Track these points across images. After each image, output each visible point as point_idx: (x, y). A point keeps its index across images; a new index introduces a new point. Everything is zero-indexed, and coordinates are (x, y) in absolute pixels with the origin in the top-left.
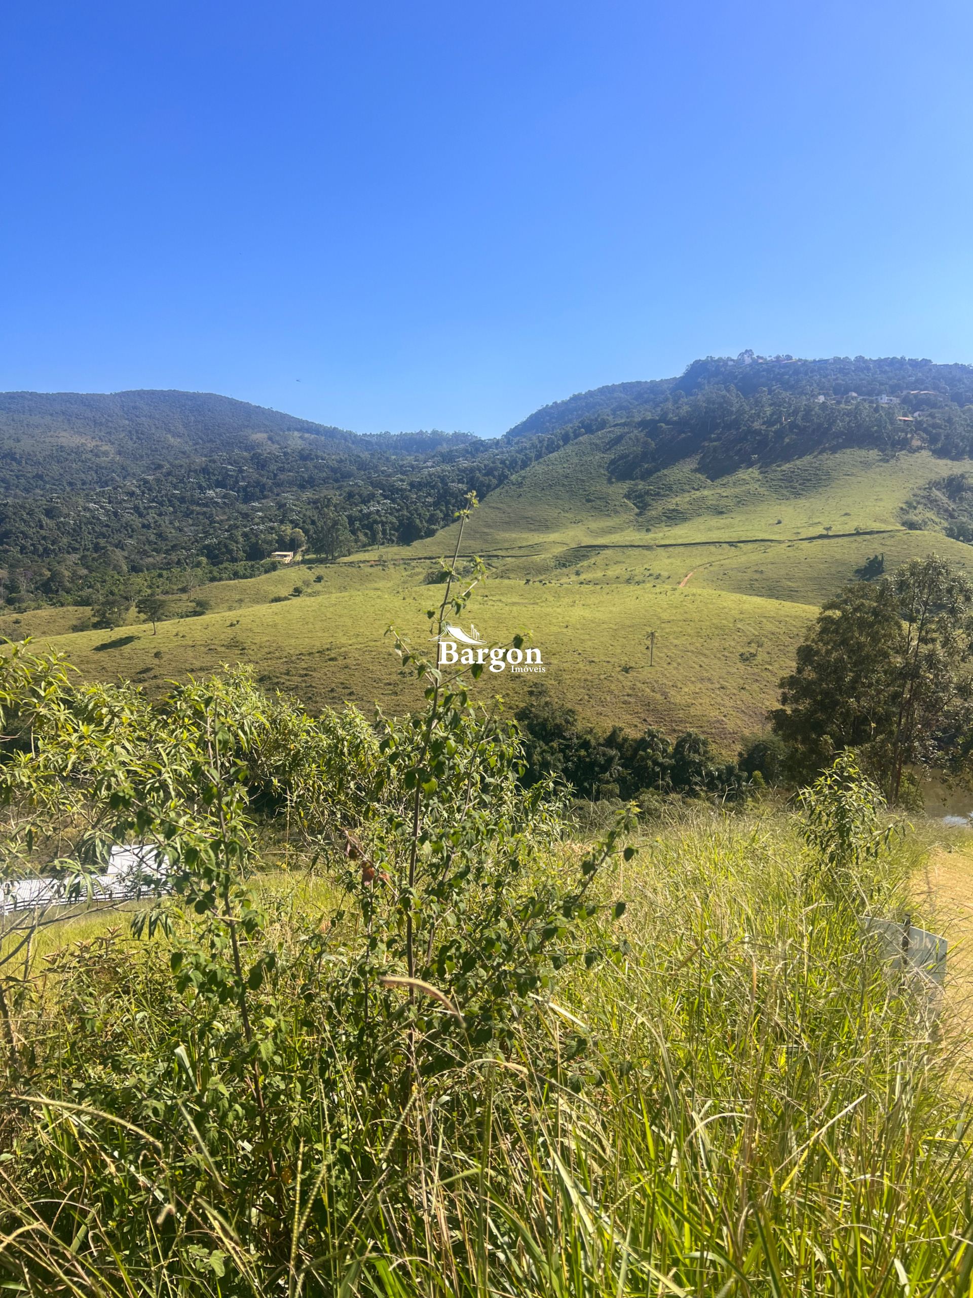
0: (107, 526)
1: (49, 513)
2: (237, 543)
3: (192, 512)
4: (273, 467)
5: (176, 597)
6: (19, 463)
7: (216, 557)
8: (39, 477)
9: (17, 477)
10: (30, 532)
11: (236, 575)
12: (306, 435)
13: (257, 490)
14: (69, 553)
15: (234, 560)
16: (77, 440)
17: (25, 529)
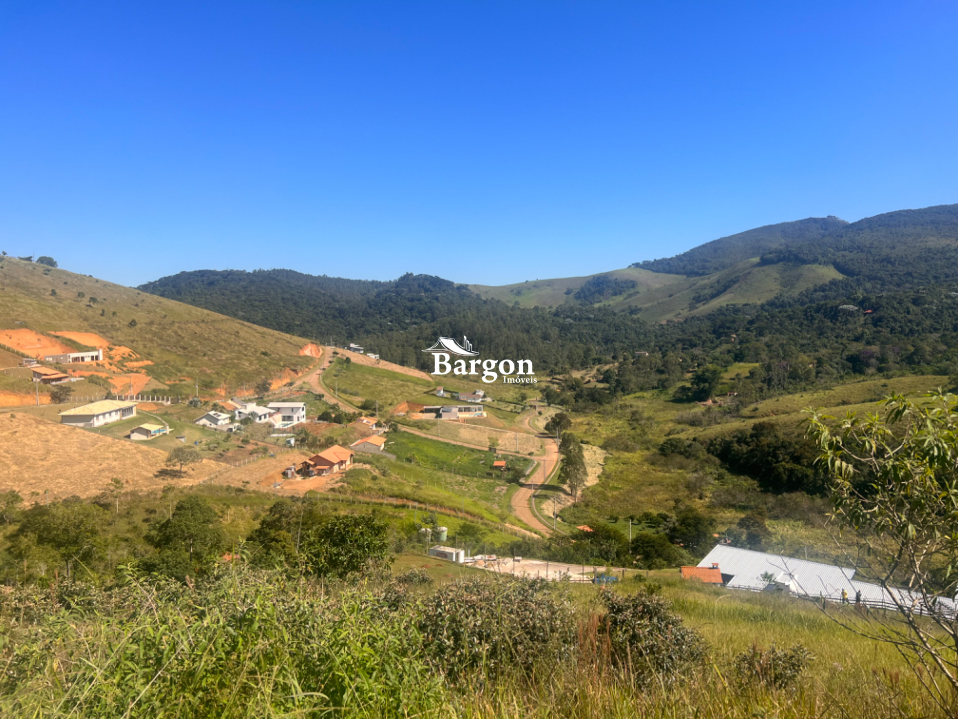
1: (915, 302)
6: (893, 264)
8: (909, 274)
9: (891, 276)
10: (899, 317)
14: (931, 332)
16: (943, 242)
17: (896, 314)
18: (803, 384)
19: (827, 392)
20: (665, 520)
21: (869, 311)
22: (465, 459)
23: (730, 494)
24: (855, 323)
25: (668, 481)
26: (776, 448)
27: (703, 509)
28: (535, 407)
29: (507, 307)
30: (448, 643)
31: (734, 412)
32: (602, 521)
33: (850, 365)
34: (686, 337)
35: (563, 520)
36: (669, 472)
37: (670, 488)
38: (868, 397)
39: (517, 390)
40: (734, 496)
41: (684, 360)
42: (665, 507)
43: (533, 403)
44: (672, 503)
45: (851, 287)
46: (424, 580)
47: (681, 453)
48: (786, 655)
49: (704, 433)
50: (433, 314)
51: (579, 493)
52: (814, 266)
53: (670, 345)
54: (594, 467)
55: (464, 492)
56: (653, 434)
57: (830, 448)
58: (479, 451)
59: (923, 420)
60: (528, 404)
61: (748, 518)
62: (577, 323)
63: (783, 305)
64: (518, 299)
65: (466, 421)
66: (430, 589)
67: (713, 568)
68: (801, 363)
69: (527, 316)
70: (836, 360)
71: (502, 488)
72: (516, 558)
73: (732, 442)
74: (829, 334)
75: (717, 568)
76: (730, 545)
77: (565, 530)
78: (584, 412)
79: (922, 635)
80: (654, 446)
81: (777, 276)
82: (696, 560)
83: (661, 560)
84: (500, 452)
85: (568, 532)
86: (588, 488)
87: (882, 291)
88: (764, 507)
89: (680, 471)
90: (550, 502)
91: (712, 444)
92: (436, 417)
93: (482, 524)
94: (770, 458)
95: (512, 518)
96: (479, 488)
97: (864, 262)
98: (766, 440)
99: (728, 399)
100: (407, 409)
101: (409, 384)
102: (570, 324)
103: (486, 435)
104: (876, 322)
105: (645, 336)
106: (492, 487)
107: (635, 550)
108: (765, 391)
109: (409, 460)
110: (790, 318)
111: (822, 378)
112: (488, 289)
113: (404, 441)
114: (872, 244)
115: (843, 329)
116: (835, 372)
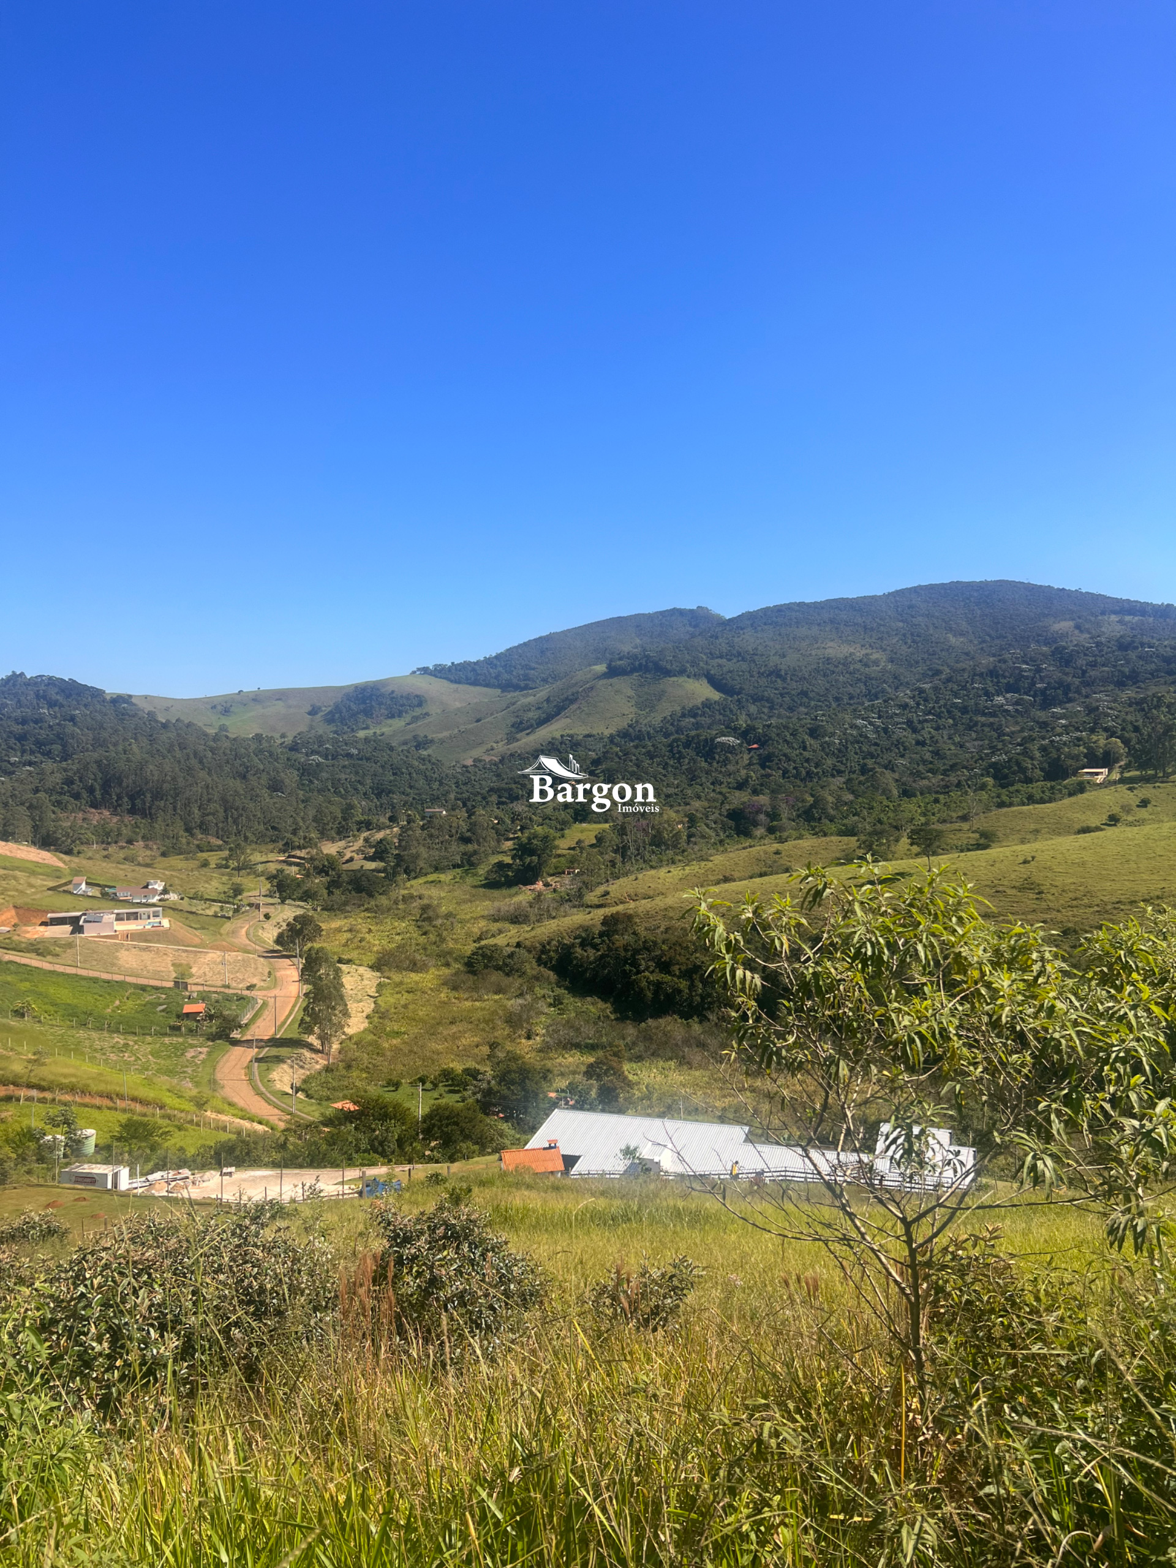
0: (876, 744)
1: (814, 732)
2: (1032, 759)
3: (976, 724)
4: (1081, 662)
5: (956, 826)
6: (784, 680)
7: (1006, 777)
8: (804, 694)
9: (782, 695)
10: (793, 754)
11: (1031, 799)
12: (1128, 618)
13: (1060, 692)
14: (833, 776)
15: (1028, 781)
16: (845, 650)
17: (789, 751)
18: (670, 853)
19: (703, 864)
20: (475, 1079)
21: (755, 746)
22: (130, 1004)
23: (572, 1027)
24: (737, 763)
25: (479, 1014)
26: (637, 951)
27: (533, 1054)
28: (258, 907)
29: (206, 735)
30: (98, 1348)
31: (575, 899)
32: (374, 1090)
33: (731, 823)
34: (504, 785)
35: (308, 1096)
36: (480, 999)
37: (481, 1026)
38: (757, 870)
39: (225, 879)
40: (578, 1030)
41: (501, 821)
42: (474, 1057)
43: (253, 900)
44: (485, 1050)
45: (731, 711)
46: (51, 1232)
47: (498, 968)
48: (663, 1275)
49: (533, 933)
50: (64, 746)
51: (335, 1046)
52: (682, 679)
53: (479, 798)
54: (361, 1001)
55: (127, 1063)
56: (456, 941)
57: (728, 952)
58: (157, 988)
59: (850, 903)
60: (245, 902)
61: (598, 1063)
62: (330, 762)
63: (640, 737)
64: (226, 721)
65: (128, 936)
66: (63, 1246)
67: (550, 1148)
68: (668, 822)
69: (243, 751)
70: (712, 817)
71: (198, 1051)
72: (225, 1170)
73: (573, 945)
74: (704, 780)
75: (555, 1147)
76: (574, 1108)
77: (312, 1113)
78: (343, 911)
79: (858, 1223)
80: (456, 960)
81: (631, 693)
82: (524, 1137)
83: (470, 1144)
84: (194, 988)
85: (317, 1114)
86: (350, 1038)
87: (770, 717)
88: (621, 1043)
89: (497, 997)
90: (285, 1066)
91: (544, 951)
92: (72, 932)
93: (163, 1117)
94: (627, 967)
95: (217, 1102)
96: (155, 1054)
97: (747, 675)
98: (622, 940)
99: (567, 879)
100: (15, 921)
101: (18, 873)
102: (318, 765)
103: (169, 960)
104: (765, 761)
105: (441, 784)
106: (181, 1051)
107: (429, 1133)
108: (619, 864)
109: (19, 1014)
110: (651, 756)
111: (695, 844)
112: (170, 704)
113: (9, 978)
114: (756, 649)
115: (721, 772)
116: (713, 834)
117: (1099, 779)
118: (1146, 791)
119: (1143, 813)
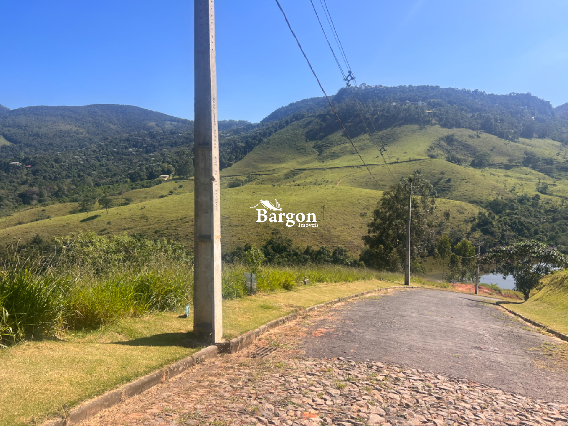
0: (84, 166)
1: (56, 161)
2: (143, 172)
3: (122, 158)
4: (159, 137)
5: (117, 197)
6: (41, 138)
7: (134, 178)
8: (51, 144)
9: (40, 144)
10: (48, 170)
11: (143, 186)
12: (173, 123)
13: (152, 148)
14: (66, 178)
15: (142, 179)
16: (68, 127)
17: (45, 168)
19: (8, 217)
21: (30, 166)
24: (21, 173)
33: (21, 199)
38: (34, 218)
45: (16, 150)
70: (11, 197)
74: (5, 181)
87: (36, 154)
97: (23, 135)
104: (35, 173)
111: (3, 209)
114: (27, 124)
115: (13, 177)
116: (12, 204)
117: (166, 179)
118: (181, 183)
119: (180, 190)
